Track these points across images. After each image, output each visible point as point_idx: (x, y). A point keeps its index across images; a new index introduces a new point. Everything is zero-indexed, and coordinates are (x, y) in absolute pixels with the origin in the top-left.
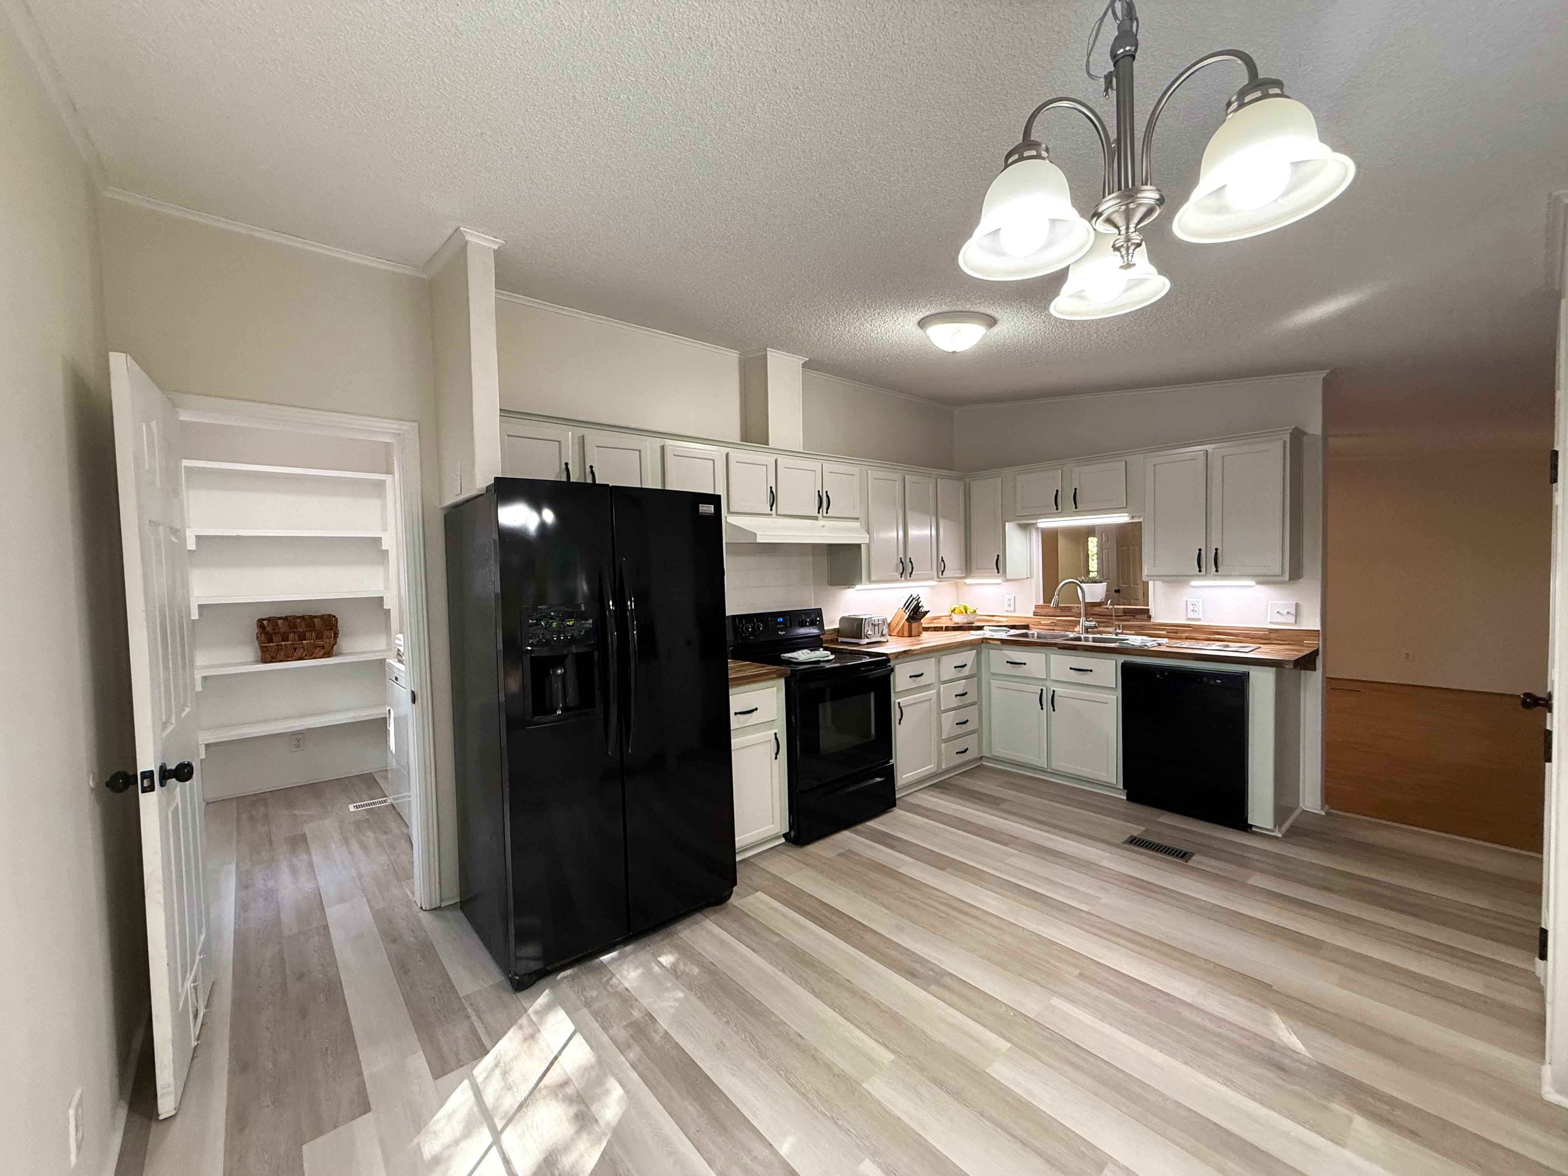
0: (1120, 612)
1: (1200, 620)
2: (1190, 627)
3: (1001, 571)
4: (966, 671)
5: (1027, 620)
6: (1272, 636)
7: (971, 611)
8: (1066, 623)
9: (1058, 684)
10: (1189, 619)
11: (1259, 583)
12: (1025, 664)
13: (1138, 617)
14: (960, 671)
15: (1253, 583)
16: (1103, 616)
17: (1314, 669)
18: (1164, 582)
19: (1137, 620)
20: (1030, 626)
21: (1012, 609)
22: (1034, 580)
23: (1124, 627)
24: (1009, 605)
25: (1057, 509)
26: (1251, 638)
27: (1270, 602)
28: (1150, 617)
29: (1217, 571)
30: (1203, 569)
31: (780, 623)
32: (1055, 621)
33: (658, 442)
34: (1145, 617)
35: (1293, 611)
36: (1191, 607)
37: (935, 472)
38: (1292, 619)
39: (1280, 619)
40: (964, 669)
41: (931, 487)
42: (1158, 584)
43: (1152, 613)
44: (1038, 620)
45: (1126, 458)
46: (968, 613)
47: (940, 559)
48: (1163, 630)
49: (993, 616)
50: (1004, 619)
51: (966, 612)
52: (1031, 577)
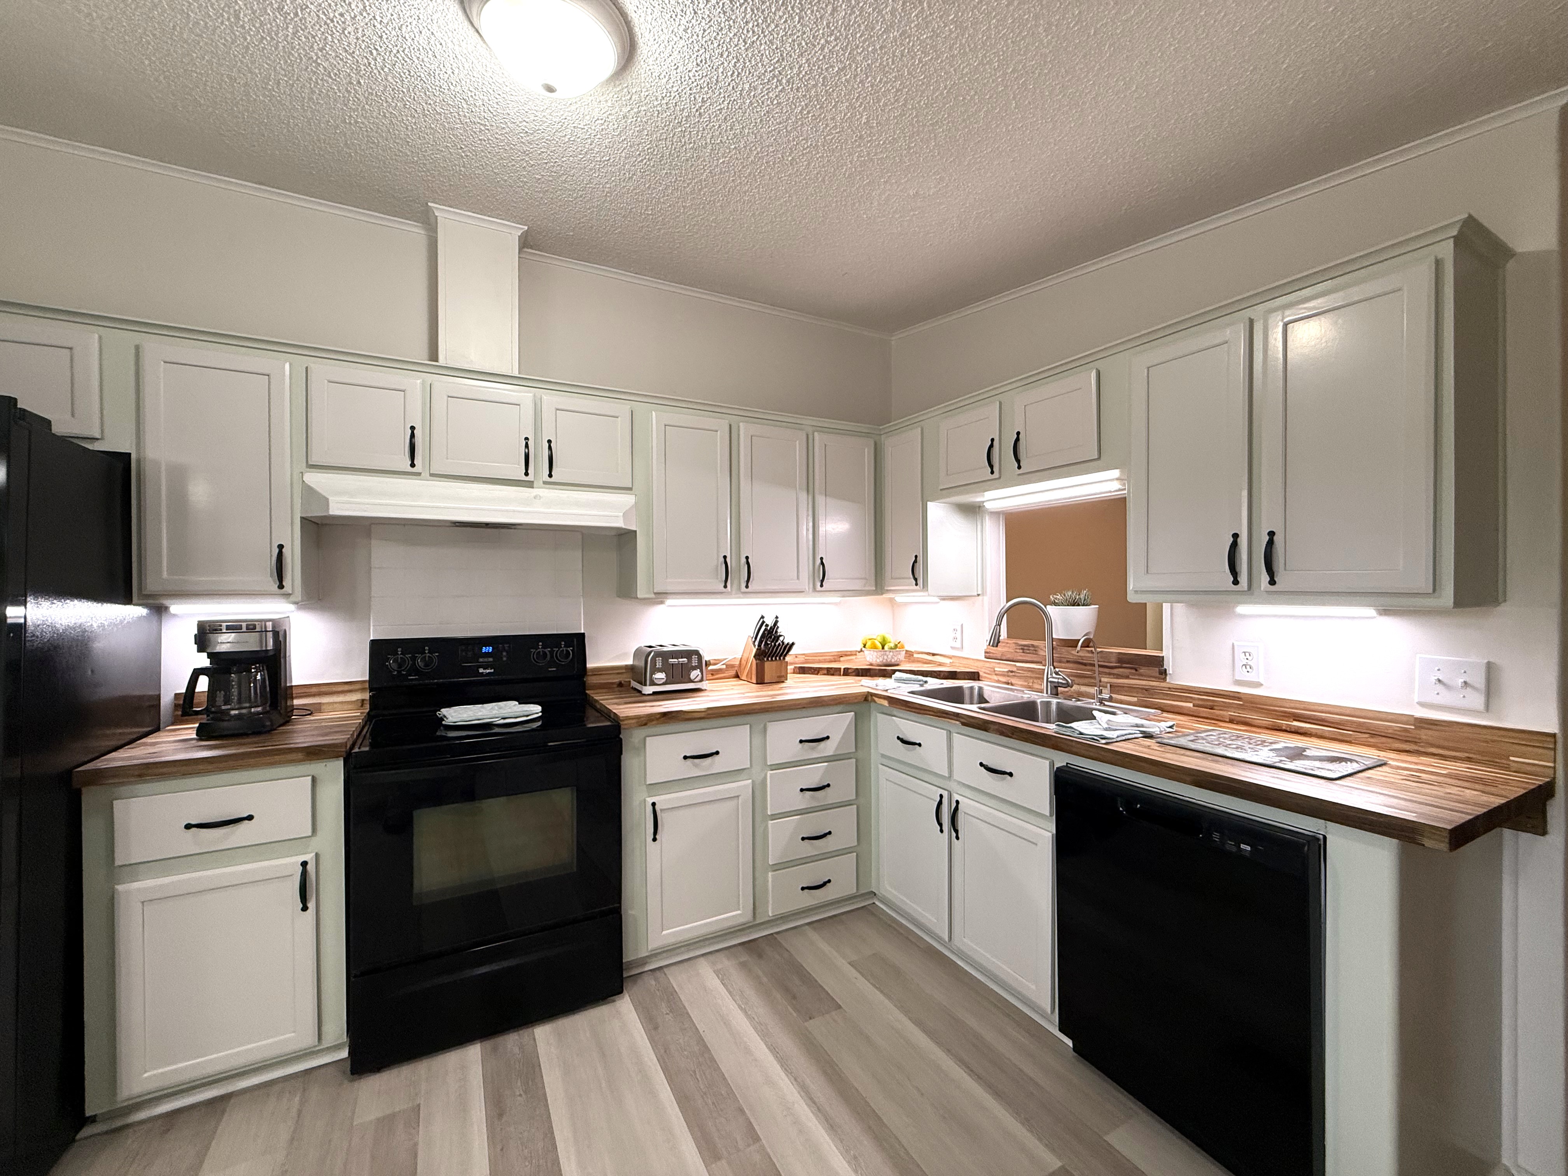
0: (1113, 660)
1: (1259, 685)
2: (1239, 699)
3: (920, 582)
4: (828, 749)
5: (977, 664)
6: (1424, 735)
7: (892, 645)
8: (1029, 674)
9: (968, 793)
10: (1238, 683)
11: (1386, 612)
12: (920, 745)
13: (1142, 670)
14: (813, 749)
15: (1371, 612)
16: (1085, 664)
17: (1542, 830)
18: (1191, 605)
19: (1141, 676)
20: (981, 674)
21: (958, 645)
22: (986, 599)
23: (1114, 688)
24: (955, 638)
25: (992, 472)
26: (1373, 735)
27: (1418, 656)
28: (1164, 673)
29: (1272, 582)
30: (1243, 578)
31: (487, 655)
32: (1014, 669)
33: (132, 338)
34: (1155, 671)
35: (1479, 680)
36: (1241, 659)
37: (809, 421)
38: (1477, 700)
39: (1445, 697)
40: (823, 744)
41: (799, 447)
42: (1179, 608)
43: (1169, 665)
44: (992, 665)
45: (1099, 364)
46: (886, 648)
47: (818, 561)
48: (1187, 699)
49: (934, 655)
50: (947, 661)
51: (883, 648)
52: (983, 594)
